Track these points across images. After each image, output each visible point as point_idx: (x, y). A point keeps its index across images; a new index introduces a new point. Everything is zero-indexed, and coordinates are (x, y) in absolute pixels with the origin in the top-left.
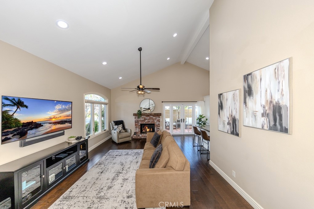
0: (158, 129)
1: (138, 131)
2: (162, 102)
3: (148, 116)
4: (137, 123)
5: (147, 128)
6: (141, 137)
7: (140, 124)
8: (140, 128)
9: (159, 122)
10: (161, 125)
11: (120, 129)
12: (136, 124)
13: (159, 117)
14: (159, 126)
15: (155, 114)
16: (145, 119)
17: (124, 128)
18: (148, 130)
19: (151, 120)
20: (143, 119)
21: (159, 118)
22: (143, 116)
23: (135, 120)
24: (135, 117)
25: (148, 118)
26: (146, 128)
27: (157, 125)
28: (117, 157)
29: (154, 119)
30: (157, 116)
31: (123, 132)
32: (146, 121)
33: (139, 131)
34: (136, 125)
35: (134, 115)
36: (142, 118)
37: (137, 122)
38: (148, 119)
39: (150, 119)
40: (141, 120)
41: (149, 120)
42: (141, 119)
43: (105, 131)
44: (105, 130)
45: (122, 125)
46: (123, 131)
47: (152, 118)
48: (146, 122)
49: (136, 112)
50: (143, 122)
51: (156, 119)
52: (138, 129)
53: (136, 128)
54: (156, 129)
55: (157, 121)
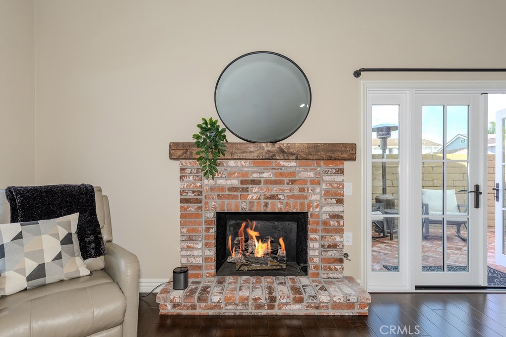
0: (334, 246)
1: (199, 261)
2: (357, 74)
3: (272, 158)
4: (192, 208)
5: (253, 234)
6: (217, 306)
7: (211, 215)
8: (213, 241)
9: (340, 202)
10: (347, 223)
11: (38, 254)
12: (191, 215)
13: (341, 171)
14: (340, 231)
16: (248, 182)
17: (98, 240)
18: (260, 249)
19: (285, 187)
20: (235, 182)
21: (338, 178)
22: (232, 163)
23: (178, 185)
24: (182, 170)
25: (267, 175)
27: (325, 223)
29: (304, 182)
30: (328, 160)
32: (254, 193)
33: (207, 259)
34: (185, 217)
35: (178, 151)
36: (230, 175)
37: (198, 201)
38: (268, 182)
39: (281, 183)
40: (222, 189)
41: (274, 190)
42: (221, 182)
45: (73, 219)
46: (80, 266)
47: (293, 174)
48: (251, 203)
49: (188, 134)
50: (235, 197)
51: (319, 183)
52: (200, 246)
53: (190, 239)
54: (316, 245)
55: (327, 193)
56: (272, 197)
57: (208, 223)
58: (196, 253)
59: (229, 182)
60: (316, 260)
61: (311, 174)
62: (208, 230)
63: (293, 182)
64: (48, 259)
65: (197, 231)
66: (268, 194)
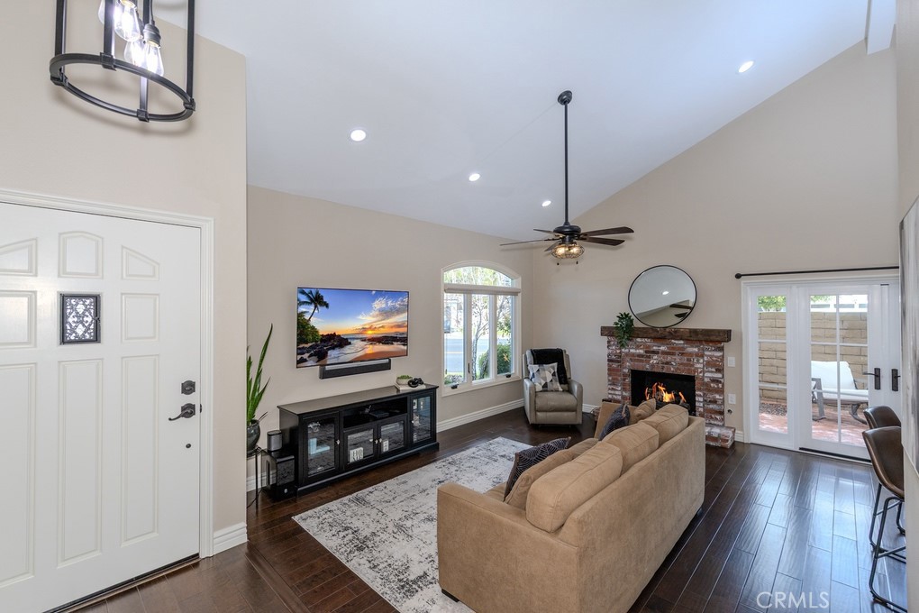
0: (715, 402)
1: (619, 398)
2: (738, 276)
3: (664, 338)
4: (615, 365)
5: (662, 389)
7: (626, 371)
8: (629, 387)
9: (720, 370)
10: (727, 387)
11: (545, 379)
12: (614, 370)
13: (721, 349)
14: (721, 391)
15: (695, 332)
16: (650, 353)
17: (565, 376)
18: (667, 397)
19: (676, 357)
20: (641, 351)
21: (719, 354)
22: (639, 340)
23: (606, 351)
24: (609, 342)
25: (662, 348)
26: (658, 390)
27: (707, 384)
28: (501, 460)
29: (691, 354)
30: (708, 341)
31: (557, 391)
32: (655, 360)
33: (623, 396)
34: (610, 370)
35: (606, 331)
36: (638, 347)
37: (618, 362)
38: (664, 353)
39: (673, 354)
40: (633, 355)
41: (669, 358)
42: (632, 351)
43: (509, 380)
44: (509, 376)
45: (555, 364)
46: (558, 386)
47: (683, 349)
48: (653, 365)
49: (611, 321)
50: (642, 361)
51: (702, 356)
52: (619, 389)
53: (614, 384)
54: (701, 399)
55: (708, 364)
56: (667, 363)
57: (625, 375)
58: (617, 393)
59: (638, 351)
60: (701, 410)
61: (696, 350)
62: (624, 380)
63: (682, 354)
64: (548, 381)
65: (617, 380)
66: (664, 361)
